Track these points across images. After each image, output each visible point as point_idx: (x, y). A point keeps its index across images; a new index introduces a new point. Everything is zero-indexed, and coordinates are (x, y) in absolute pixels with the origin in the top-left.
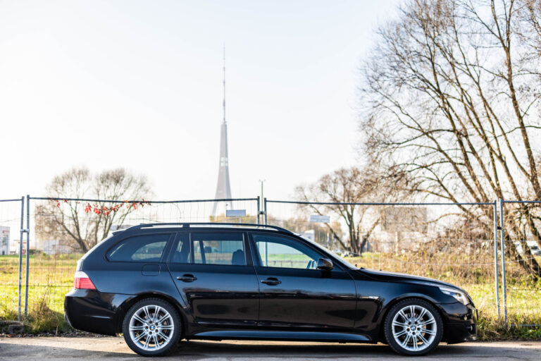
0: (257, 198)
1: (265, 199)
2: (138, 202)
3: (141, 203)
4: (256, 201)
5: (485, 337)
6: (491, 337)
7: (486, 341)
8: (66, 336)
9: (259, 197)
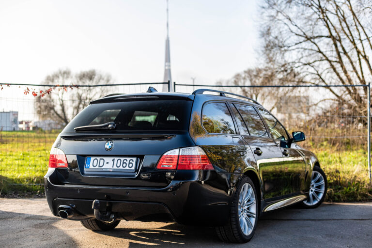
0: (167, 82)
1: (174, 83)
2: (68, 86)
3: (71, 86)
4: (167, 85)
5: (359, 197)
6: (365, 198)
7: (360, 201)
8: (8, 197)
9: (169, 81)
